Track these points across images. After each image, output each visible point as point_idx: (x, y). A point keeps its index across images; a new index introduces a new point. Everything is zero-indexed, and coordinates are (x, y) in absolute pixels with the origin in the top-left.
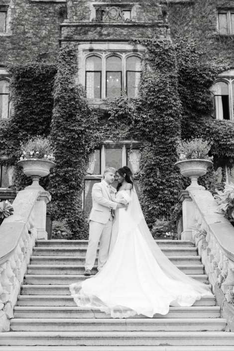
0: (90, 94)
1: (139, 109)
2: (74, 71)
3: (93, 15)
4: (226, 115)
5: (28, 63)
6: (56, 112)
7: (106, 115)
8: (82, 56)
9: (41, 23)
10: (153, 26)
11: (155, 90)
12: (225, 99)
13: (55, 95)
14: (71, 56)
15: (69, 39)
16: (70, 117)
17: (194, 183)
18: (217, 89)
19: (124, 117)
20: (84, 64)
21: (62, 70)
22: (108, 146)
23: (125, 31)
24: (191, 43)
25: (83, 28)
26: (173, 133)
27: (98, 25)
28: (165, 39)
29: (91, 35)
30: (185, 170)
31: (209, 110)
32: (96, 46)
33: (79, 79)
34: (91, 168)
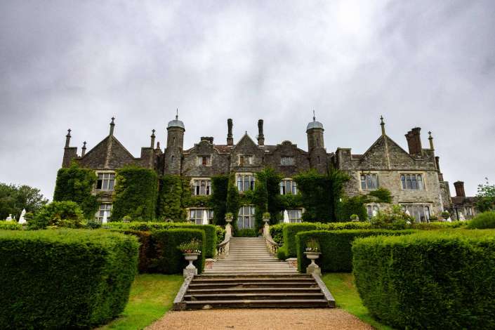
0: (239, 189)
1: (254, 195)
2: (234, 182)
3: (239, 162)
4: (284, 193)
5: (217, 176)
6: (228, 195)
7: (244, 196)
8: (236, 177)
9: (222, 162)
10: (259, 167)
11: (260, 189)
12: (284, 187)
13: (228, 190)
14: (233, 176)
15: (232, 171)
16: (233, 197)
17: (266, 223)
18: (281, 184)
19: (250, 197)
20: (237, 179)
21: (230, 182)
22: (245, 206)
23: (250, 169)
24: (272, 169)
25: (237, 168)
26: (264, 202)
27: (242, 166)
28: (263, 171)
29: (240, 169)
30: (264, 220)
31: (278, 191)
32: (241, 174)
33: (236, 184)
34: (240, 213)
